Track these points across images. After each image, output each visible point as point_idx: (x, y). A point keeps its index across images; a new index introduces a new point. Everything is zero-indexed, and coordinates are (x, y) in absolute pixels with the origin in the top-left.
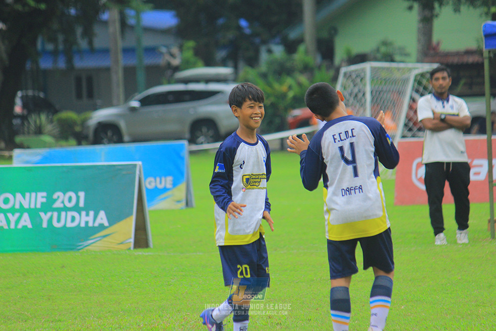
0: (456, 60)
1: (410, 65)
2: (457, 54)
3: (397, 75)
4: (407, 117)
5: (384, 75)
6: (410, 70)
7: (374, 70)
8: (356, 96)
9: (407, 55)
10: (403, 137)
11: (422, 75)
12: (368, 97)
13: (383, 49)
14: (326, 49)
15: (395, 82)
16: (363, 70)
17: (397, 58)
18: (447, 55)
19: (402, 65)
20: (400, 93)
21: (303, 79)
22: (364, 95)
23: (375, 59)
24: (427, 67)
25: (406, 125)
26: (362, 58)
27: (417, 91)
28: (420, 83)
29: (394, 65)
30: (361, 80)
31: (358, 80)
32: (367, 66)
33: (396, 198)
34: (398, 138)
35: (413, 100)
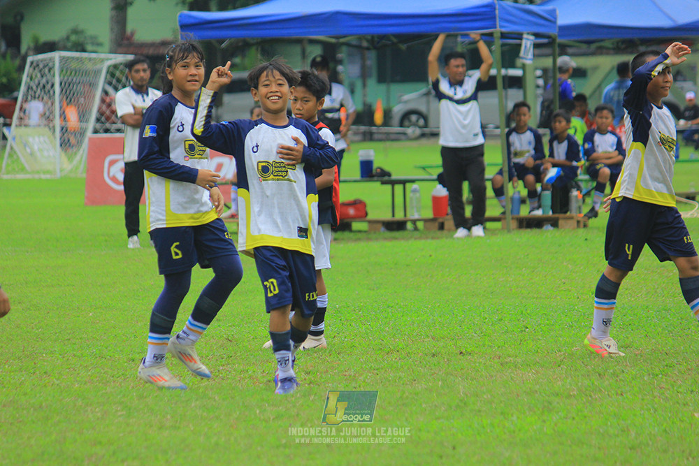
0: (151, 51)
1: (102, 56)
2: (153, 45)
3: (89, 66)
5: (74, 65)
6: (102, 61)
7: (62, 59)
8: (44, 87)
9: (100, 44)
10: (96, 131)
11: (115, 66)
12: (57, 88)
13: (74, 38)
14: (11, 36)
15: (87, 73)
16: (52, 60)
17: (89, 47)
18: (143, 45)
19: (93, 55)
20: (92, 85)
22: (53, 85)
23: (65, 49)
24: (120, 58)
25: (98, 120)
26: (50, 47)
27: (110, 84)
28: (113, 75)
29: (85, 55)
30: (49, 71)
31: (46, 70)
32: (56, 55)
33: (87, 198)
34: (89, 134)
35: (106, 93)
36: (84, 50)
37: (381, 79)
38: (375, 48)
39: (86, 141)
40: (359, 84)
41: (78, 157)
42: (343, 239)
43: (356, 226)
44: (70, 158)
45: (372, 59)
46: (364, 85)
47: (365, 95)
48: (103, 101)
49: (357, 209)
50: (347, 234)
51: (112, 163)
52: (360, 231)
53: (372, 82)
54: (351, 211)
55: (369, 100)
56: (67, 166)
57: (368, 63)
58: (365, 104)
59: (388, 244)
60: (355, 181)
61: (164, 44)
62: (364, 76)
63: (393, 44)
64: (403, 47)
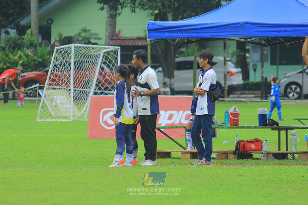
0: (130, 43)
1: (100, 47)
2: (132, 39)
3: (93, 52)
4: (97, 80)
5: (83, 51)
6: (100, 49)
8: (64, 65)
9: (99, 39)
10: (95, 93)
11: (108, 53)
12: (72, 66)
13: (83, 34)
14: (45, 32)
15: (91, 57)
16: (69, 48)
17: (93, 41)
18: (125, 39)
20: (94, 64)
21: (29, 52)
22: (70, 64)
23: (79, 41)
24: (112, 48)
25: (97, 85)
26: (69, 40)
27: (105, 63)
28: (107, 58)
30: (68, 56)
31: (66, 55)
32: (72, 46)
33: (89, 134)
34: (91, 95)
35: (102, 69)
36: (89, 43)
37: (273, 63)
38: (269, 45)
39: (89, 98)
40: (259, 65)
41: (84, 109)
42: (247, 164)
43: (255, 155)
44: (79, 109)
45: (267, 51)
46: (262, 66)
47: (263, 73)
48: (101, 74)
49: (256, 145)
50: (250, 161)
51: (105, 113)
52: (258, 159)
53: (267, 64)
54: (253, 146)
55: (265, 76)
56: (78, 114)
57: (265, 52)
58: (262, 77)
59: (276, 167)
60: (256, 127)
61: (139, 39)
62: (262, 60)
63: (281, 42)
64: (287, 44)
